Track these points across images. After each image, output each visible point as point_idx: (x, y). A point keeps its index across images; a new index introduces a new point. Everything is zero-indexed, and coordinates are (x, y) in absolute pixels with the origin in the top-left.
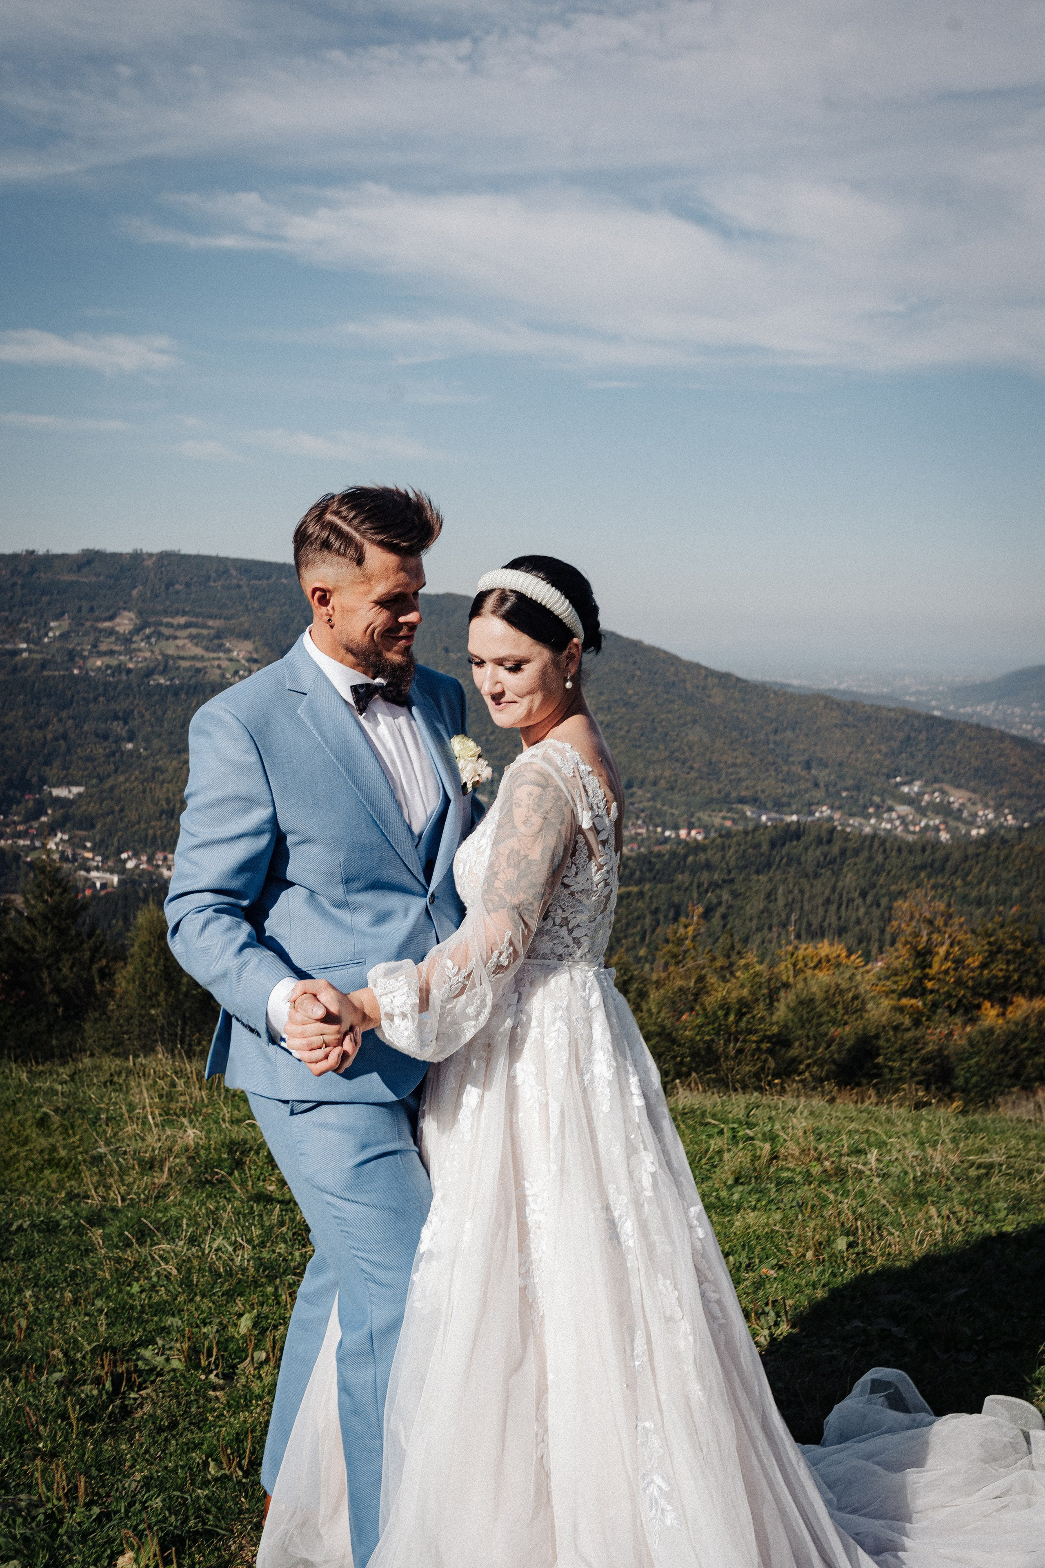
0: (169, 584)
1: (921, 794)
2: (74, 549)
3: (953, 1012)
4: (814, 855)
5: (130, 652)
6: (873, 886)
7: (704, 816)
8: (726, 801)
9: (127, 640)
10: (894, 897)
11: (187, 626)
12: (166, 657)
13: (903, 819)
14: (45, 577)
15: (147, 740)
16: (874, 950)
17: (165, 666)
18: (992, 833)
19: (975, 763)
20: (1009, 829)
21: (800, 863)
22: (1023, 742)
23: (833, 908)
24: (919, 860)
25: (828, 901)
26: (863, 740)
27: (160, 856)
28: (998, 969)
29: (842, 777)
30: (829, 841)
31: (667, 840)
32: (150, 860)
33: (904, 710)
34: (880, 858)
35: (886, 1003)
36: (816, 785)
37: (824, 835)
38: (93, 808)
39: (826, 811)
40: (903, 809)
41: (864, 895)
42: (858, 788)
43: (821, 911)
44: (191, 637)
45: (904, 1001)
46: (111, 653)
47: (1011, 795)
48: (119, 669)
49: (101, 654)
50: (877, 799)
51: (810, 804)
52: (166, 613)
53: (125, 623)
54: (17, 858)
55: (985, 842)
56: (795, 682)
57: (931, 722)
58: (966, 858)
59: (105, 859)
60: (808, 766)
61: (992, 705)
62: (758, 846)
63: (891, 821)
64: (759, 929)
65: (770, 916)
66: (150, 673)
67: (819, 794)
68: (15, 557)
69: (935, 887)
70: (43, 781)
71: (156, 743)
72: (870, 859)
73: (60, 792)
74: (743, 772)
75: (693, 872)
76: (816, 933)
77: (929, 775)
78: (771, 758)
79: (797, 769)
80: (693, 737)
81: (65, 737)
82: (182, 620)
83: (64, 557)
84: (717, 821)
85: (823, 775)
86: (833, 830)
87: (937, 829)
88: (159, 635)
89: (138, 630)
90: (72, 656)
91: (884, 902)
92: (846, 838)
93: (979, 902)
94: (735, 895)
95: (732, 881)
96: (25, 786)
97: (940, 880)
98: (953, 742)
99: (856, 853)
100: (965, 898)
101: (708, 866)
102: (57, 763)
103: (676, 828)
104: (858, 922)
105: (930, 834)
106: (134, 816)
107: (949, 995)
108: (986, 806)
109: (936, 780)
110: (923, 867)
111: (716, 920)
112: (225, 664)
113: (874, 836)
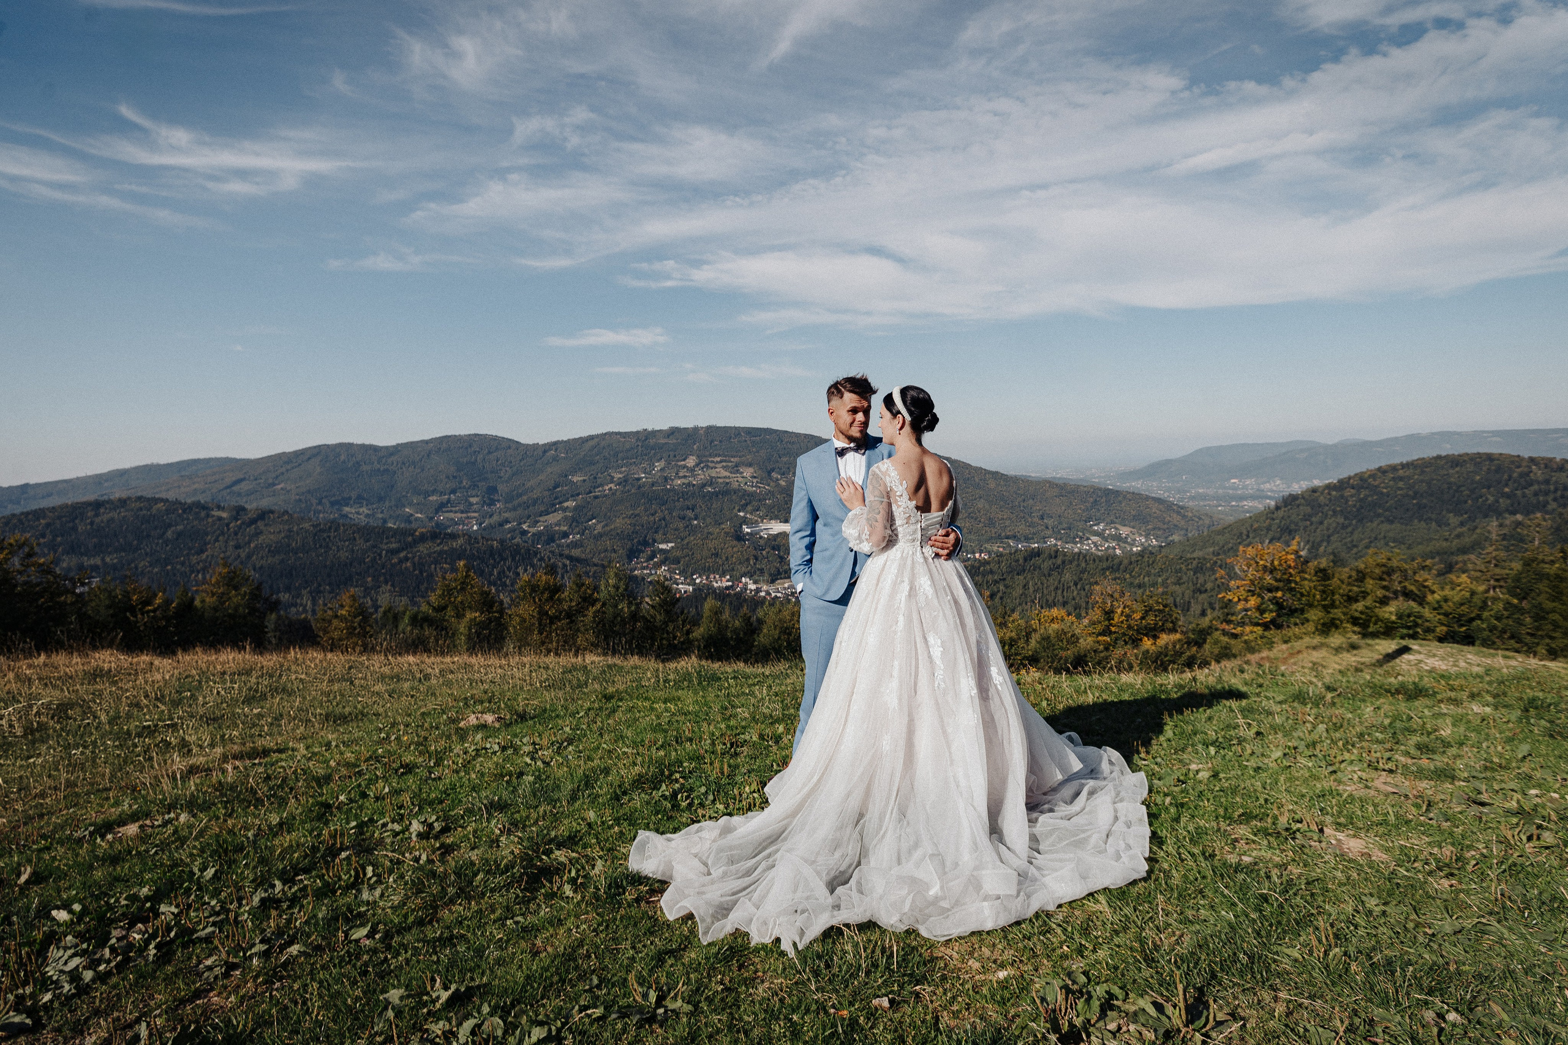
0: (712, 442)
1: (1104, 530)
2: (665, 427)
3: (1126, 643)
4: (1046, 565)
5: (694, 476)
6: (1081, 579)
7: (988, 546)
8: (999, 537)
9: (692, 470)
10: (1091, 584)
11: (721, 462)
12: (712, 478)
13: (1095, 543)
14: (652, 442)
15: (704, 519)
16: (1083, 614)
17: (711, 482)
18: (1144, 550)
19: (1133, 513)
20: (1154, 547)
21: (1040, 568)
22: (1158, 500)
23: (1060, 592)
24: (1105, 565)
25: (1057, 588)
26: (1071, 503)
27: (712, 576)
28: (1151, 620)
29: (1060, 523)
30: (1056, 557)
31: (969, 559)
32: (707, 579)
33: (1092, 487)
34: (1083, 565)
35: (1090, 639)
36: (1047, 528)
37: (1053, 554)
38: (679, 554)
39: (1053, 541)
40: (1095, 539)
41: (1076, 584)
42: (1070, 529)
43: (1053, 594)
44: (723, 467)
45: (1100, 638)
46: (685, 477)
47: (1154, 529)
48: (689, 484)
49: (680, 478)
50: (1080, 534)
51: (1044, 538)
52: (710, 456)
53: (691, 462)
54: (643, 579)
55: (1141, 554)
56: (1033, 475)
57: (1108, 492)
58: (1131, 563)
59: (686, 578)
60: (1042, 518)
61: (1140, 482)
62: (1018, 561)
63: (1088, 545)
64: (1020, 604)
65: (1026, 596)
66: (704, 485)
67: (1049, 532)
68: (638, 432)
69: (1115, 579)
70: (655, 541)
71: (708, 520)
72: (1078, 565)
73: (663, 546)
74: (1008, 523)
75: (983, 575)
76: (1050, 605)
77: (1108, 520)
78: (1022, 515)
79: (1036, 520)
80: (980, 505)
81: (664, 519)
82: (718, 459)
83: (660, 431)
84: (995, 549)
85: (1050, 522)
86: (1057, 551)
87: (1114, 548)
88: (707, 467)
89: (697, 465)
90: (666, 479)
91: (1087, 587)
92: (1065, 554)
93: (1139, 586)
94: (1006, 587)
95: (1004, 579)
96: (645, 543)
97: (1117, 575)
98: (1120, 502)
99: (1071, 562)
100: (1132, 583)
101: (991, 572)
102: (661, 532)
103: (973, 553)
104: (1074, 599)
105: (1111, 551)
106: (699, 557)
107: (1124, 634)
108: (1141, 535)
109: (1112, 522)
110: (1108, 568)
111: (997, 600)
112: (740, 479)
113: (1080, 553)
